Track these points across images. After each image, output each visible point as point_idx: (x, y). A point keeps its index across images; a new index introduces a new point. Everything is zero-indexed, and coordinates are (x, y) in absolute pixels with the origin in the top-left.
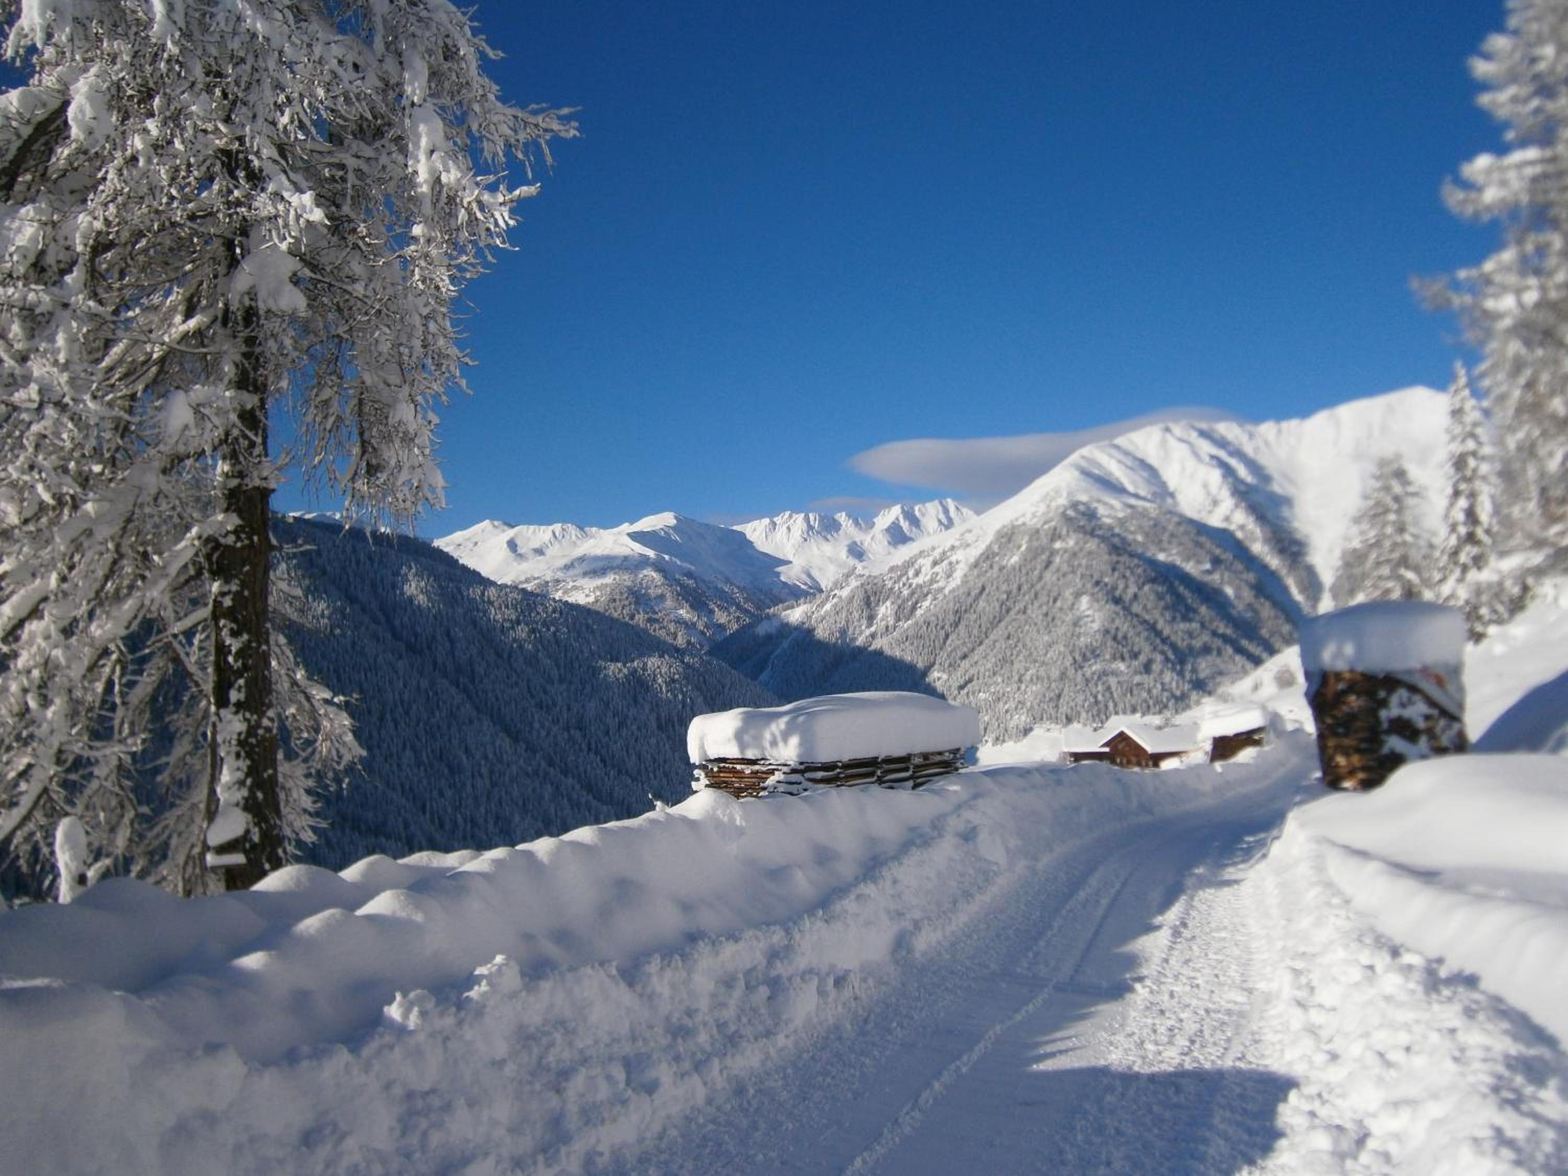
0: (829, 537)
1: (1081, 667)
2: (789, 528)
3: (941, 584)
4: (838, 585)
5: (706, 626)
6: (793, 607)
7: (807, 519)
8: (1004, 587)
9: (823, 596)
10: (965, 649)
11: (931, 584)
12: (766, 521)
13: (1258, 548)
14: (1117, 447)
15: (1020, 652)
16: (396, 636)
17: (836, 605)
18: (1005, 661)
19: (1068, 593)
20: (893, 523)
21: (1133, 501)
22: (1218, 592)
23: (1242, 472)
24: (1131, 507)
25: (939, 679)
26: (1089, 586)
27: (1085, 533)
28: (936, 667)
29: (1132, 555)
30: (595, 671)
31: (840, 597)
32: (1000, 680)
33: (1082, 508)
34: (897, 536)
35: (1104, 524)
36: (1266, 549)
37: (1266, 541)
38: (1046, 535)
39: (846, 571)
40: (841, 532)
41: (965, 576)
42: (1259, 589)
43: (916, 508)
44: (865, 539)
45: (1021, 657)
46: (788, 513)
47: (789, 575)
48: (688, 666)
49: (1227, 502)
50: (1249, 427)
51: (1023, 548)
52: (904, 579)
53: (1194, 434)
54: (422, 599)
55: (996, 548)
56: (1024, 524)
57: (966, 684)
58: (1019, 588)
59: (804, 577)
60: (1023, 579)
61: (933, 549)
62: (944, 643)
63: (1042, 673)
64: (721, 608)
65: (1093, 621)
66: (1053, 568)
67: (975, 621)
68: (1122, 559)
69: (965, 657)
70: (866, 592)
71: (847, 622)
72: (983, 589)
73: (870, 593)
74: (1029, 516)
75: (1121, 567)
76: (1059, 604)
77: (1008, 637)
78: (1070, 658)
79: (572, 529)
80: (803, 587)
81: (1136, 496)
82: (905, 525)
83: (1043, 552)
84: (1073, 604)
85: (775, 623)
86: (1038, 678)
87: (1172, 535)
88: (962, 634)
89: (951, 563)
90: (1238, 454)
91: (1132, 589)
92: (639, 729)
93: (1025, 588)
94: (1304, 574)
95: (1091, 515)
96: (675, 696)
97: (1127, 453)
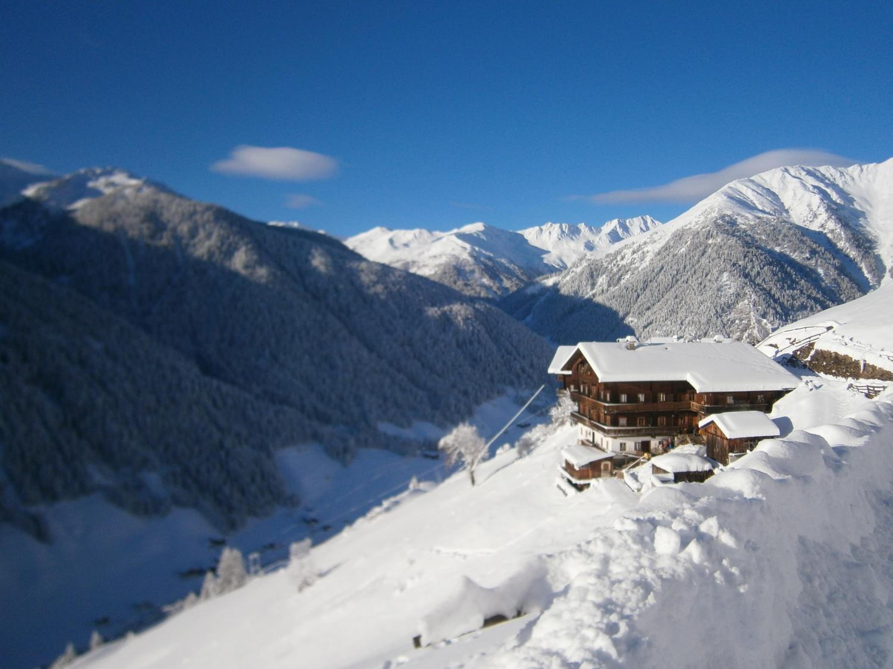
0: (574, 238)
1: (721, 316)
2: (550, 233)
3: (637, 265)
4: (575, 265)
5: (498, 289)
6: (548, 278)
7: (561, 227)
8: (675, 267)
9: (566, 272)
10: (649, 304)
11: (630, 265)
12: (537, 228)
13: (841, 244)
14: (753, 182)
15: (683, 306)
16: (306, 290)
17: (573, 277)
18: (673, 312)
19: (715, 271)
20: (613, 230)
21: (760, 215)
22: (814, 271)
23: (834, 196)
24: (759, 218)
25: (632, 322)
26: (728, 266)
27: (728, 234)
28: (631, 314)
29: (758, 248)
30: (421, 311)
31: (576, 273)
32: (669, 323)
33: (727, 219)
34: (615, 237)
35: (741, 228)
36: (847, 245)
37: (848, 240)
38: (704, 235)
39: (580, 257)
40: (581, 235)
41: (652, 260)
42: (841, 270)
43: (627, 221)
44: (596, 239)
45: (683, 310)
46: (550, 223)
47: (548, 259)
48: (477, 310)
49: (823, 216)
50: (842, 169)
51: (689, 243)
52: (615, 262)
53: (804, 173)
54: (322, 269)
55: (672, 243)
56: (690, 228)
57: (649, 324)
58: (685, 268)
59: (558, 261)
60: (688, 262)
61: (633, 243)
62: (636, 300)
63: (696, 319)
64: (508, 278)
65: (730, 288)
66: (706, 255)
67: (656, 288)
68: (751, 250)
69: (648, 309)
70: (591, 269)
71: (579, 287)
72: (662, 268)
73: (593, 270)
74: (693, 223)
75: (750, 255)
76: (709, 277)
77: (676, 297)
78: (714, 311)
79: (425, 232)
80: (557, 267)
81: (763, 212)
82: (620, 231)
83: (701, 246)
84: (718, 278)
85: (537, 287)
86: (693, 323)
87: (785, 236)
88: (647, 294)
89: (643, 253)
90: (834, 186)
91: (757, 269)
92: (445, 346)
93: (688, 267)
94: (873, 261)
95: (733, 223)
96: (468, 328)
97: (758, 185)
